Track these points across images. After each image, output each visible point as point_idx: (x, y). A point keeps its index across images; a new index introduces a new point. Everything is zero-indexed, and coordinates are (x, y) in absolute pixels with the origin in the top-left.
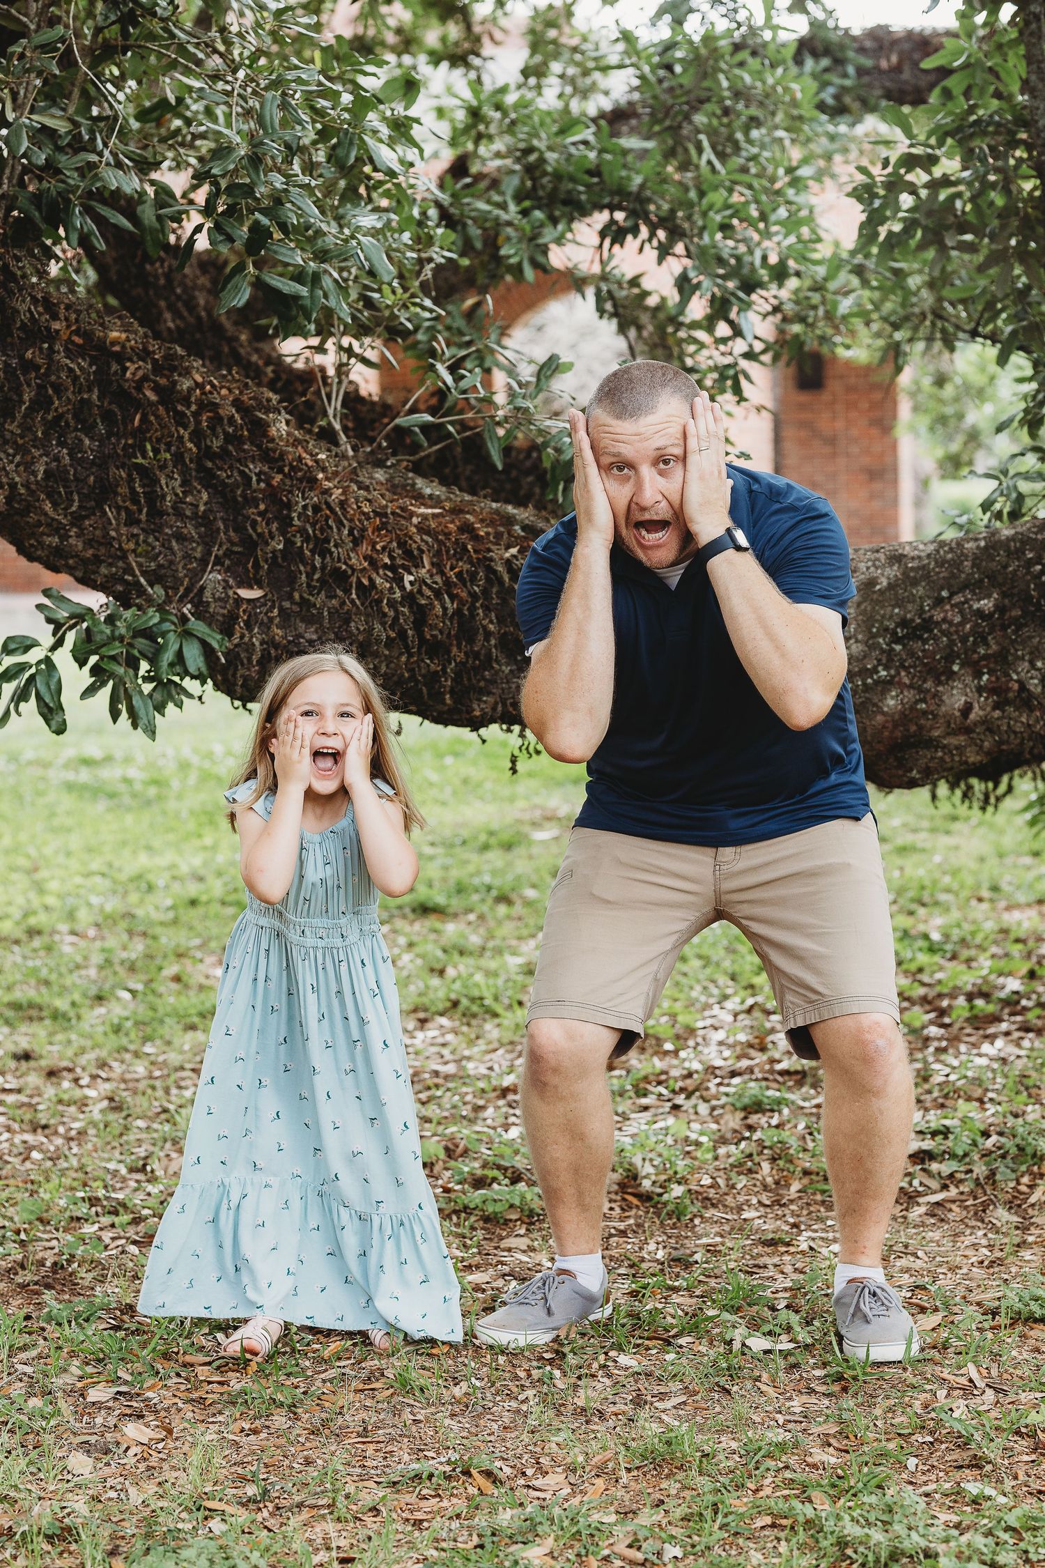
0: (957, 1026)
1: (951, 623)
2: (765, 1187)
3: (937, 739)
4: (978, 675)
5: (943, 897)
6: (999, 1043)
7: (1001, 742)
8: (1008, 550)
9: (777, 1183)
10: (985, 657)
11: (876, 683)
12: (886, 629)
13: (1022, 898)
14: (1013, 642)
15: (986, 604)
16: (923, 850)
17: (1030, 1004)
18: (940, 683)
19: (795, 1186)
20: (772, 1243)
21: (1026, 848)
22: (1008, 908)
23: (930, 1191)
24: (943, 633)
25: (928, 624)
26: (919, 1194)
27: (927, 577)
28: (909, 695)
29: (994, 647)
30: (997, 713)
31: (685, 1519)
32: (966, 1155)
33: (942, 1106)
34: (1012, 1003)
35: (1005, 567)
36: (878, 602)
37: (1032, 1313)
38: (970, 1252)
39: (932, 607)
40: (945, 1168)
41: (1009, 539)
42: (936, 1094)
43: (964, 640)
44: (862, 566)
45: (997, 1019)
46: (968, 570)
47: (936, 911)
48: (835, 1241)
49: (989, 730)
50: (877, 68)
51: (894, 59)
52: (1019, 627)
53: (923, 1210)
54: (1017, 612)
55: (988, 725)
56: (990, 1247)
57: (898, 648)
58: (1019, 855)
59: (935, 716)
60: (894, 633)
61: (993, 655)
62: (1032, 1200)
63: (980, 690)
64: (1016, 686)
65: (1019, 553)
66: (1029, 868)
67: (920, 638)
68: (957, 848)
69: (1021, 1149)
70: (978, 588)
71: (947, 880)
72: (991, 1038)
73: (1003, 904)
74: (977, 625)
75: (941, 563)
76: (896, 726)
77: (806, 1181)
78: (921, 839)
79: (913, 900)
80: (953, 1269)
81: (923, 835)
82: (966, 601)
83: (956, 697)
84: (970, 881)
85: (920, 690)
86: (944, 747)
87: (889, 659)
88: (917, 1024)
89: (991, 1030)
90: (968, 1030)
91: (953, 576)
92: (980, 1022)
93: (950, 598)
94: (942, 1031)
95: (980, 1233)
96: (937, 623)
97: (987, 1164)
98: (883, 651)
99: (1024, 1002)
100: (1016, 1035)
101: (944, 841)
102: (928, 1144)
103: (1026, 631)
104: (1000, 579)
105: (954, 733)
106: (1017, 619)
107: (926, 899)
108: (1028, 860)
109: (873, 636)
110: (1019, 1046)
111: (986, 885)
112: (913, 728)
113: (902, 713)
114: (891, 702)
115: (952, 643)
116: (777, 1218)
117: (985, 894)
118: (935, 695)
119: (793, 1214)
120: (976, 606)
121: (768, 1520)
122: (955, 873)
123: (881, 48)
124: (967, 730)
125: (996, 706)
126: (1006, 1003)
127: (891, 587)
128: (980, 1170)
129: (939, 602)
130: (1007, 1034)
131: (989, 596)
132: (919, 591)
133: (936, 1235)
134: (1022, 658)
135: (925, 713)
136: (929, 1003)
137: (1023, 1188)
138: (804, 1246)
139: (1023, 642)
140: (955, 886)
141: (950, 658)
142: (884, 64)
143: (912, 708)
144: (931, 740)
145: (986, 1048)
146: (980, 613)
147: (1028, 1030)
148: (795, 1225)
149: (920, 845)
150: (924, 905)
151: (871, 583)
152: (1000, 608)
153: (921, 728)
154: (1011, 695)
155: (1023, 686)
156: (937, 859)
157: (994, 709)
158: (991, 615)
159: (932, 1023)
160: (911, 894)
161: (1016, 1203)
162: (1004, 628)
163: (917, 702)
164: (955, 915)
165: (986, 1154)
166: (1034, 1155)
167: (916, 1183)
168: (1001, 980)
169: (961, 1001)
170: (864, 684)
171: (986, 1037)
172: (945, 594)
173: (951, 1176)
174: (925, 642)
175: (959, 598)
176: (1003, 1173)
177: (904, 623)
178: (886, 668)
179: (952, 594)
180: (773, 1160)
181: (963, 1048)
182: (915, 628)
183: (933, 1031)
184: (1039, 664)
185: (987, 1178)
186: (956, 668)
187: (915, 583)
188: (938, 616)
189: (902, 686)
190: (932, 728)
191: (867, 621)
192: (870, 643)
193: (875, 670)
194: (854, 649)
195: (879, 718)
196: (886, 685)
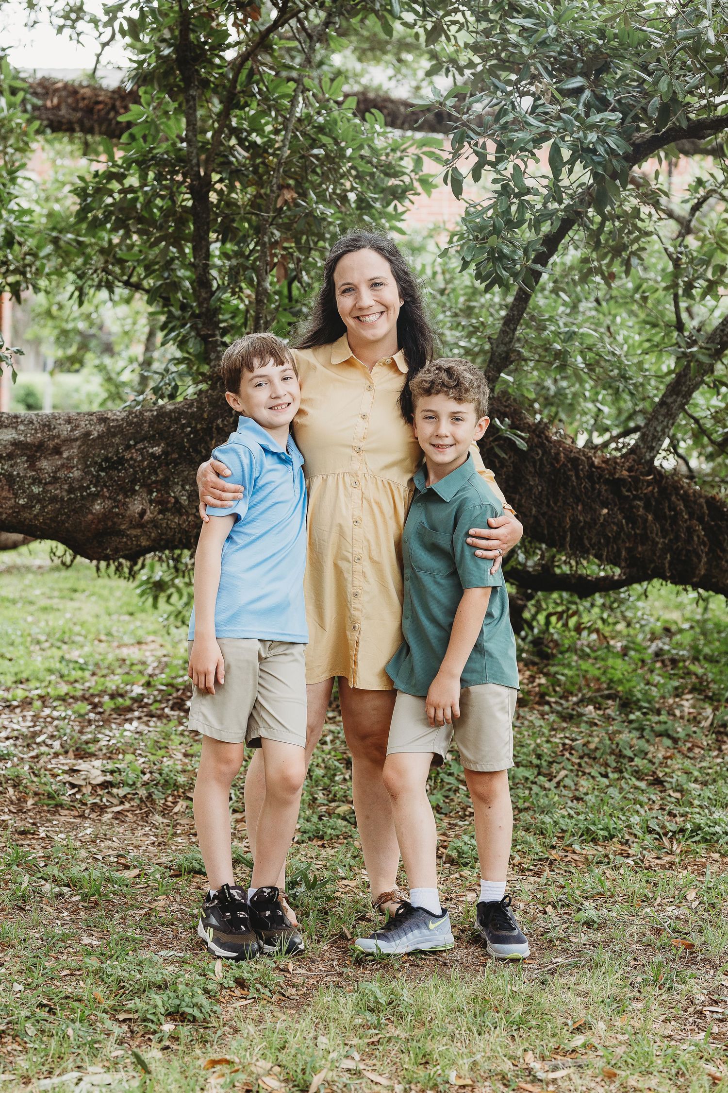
0: (107, 713)
1: (135, 460)
2: (12, 802)
3: (124, 531)
4: (150, 493)
5: (78, 639)
6: (135, 723)
7: (162, 534)
8: (170, 418)
9: (19, 800)
10: (155, 482)
11: (89, 495)
12: (96, 463)
13: (127, 639)
14: (173, 473)
15: (157, 450)
16: (58, 610)
17: (150, 701)
18: (127, 497)
19: (30, 802)
20: (23, 833)
21: (124, 609)
22: (119, 647)
23: (112, 805)
24: (131, 466)
25: (121, 461)
26: (107, 807)
27: (121, 432)
28: (108, 503)
29: (161, 476)
30: (161, 516)
31: (21, 972)
32: (134, 784)
33: (110, 758)
34: (138, 700)
35: (169, 428)
36: (91, 446)
37: (193, 867)
38: (145, 838)
39: (125, 450)
40: (122, 792)
41: (171, 411)
42: (104, 751)
43: (143, 471)
44: (83, 424)
45: (130, 710)
46: (146, 429)
47: (74, 646)
48: (61, 832)
49: (156, 526)
50: (45, 106)
51: (55, 101)
52: (176, 465)
53: (110, 816)
54: (175, 456)
55: (154, 522)
56: (156, 836)
57: (103, 474)
58: (120, 614)
59: (123, 517)
60: (101, 465)
61: (160, 481)
62: (176, 810)
63: (151, 502)
64: (173, 500)
65: (178, 419)
66: (128, 623)
67: (117, 469)
68: (80, 609)
69: (166, 781)
70: (152, 440)
71: (77, 629)
72: (130, 721)
73: (115, 644)
74: (151, 462)
75: (130, 424)
76: (99, 522)
77: (36, 799)
78: (55, 603)
79: (58, 640)
80: (138, 847)
81: (56, 601)
82: (145, 448)
83: (136, 506)
84: (93, 630)
85: (115, 500)
86: (127, 536)
87: (97, 481)
88: (83, 712)
89: (129, 716)
90: (115, 716)
91: (137, 432)
92: (123, 712)
93: (135, 445)
94: (98, 717)
95: (147, 829)
96: (127, 460)
97: (147, 790)
98: (93, 476)
99: (146, 700)
100: (145, 719)
101: (71, 605)
102: (109, 778)
103: (180, 467)
104: (166, 435)
105: (134, 527)
106: (175, 459)
107: (66, 640)
108: (127, 618)
109: (88, 466)
110: (148, 726)
111: (103, 632)
112: (110, 523)
113: (104, 514)
114: (97, 507)
115: (135, 472)
116: (22, 820)
117: (103, 637)
118: (124, 504)
119: (31, 817)
120: (151, 451)
121: (68, 972)
122: (82, 624)
123: (47, 93)
124: (142, 526)
125: (160, 512)
126: (134, 700)
127: (99, 437)
128: (143, 792)
129: (128, 447)
130: (139, 718)
131: (159, 445)
132: (116, 440)
133: (121, 830)
134: (177, 484)
135: (117, 514)
136: (87, 699)
137: (169, 804)
138: (43, 835)
139: (179, 474)
140: (83, 632)
141: (134, 482)
142: (49, 104)
143: (110, 511)
144: (120, 531)
145: (127, 726)
146: (153, 455)
147: (152, 716)
148: (34, 824)
149: (55, 607)
150: (65, 643)
151: (88, 434)
152: (165, 453)
153: (114, 523)
154: (169, 505)
155: (177, 500)
156: (68, 616)
157: (159, 513)
158: (160, 456)
159: (90, 711)
160: (57, 636)
161: (165, 812)
162: (167, 465)
163: (113, 507)
164: (87, 649)
165: (146, 784)
166: (175, 785)
167: (104, 800)
168: (128, 687)
169: (106, 698)
170: (82, 495)
171: (126, 720)
172: (132, 442)
173: (125, 796)
174: (119, 471)
175: (140, 446)
176: (158, 795)
177: (106, 459)
178: (95, 486)
179: (136, 443)
180: (14, 786)
181: (114, 726)
182: (114, 463)
183: (92, 716)
184: (187, 487)
185: (147, 798)
186: (137, 488)
187: (114, 435)
188: (128, 456)
189: (104, 498)
190: (121, 524)
191: (84, 457)
192: (86, 471)
193: (88, 487)
194: (76, 474)
195: (90, 517)
196: (95, 496)
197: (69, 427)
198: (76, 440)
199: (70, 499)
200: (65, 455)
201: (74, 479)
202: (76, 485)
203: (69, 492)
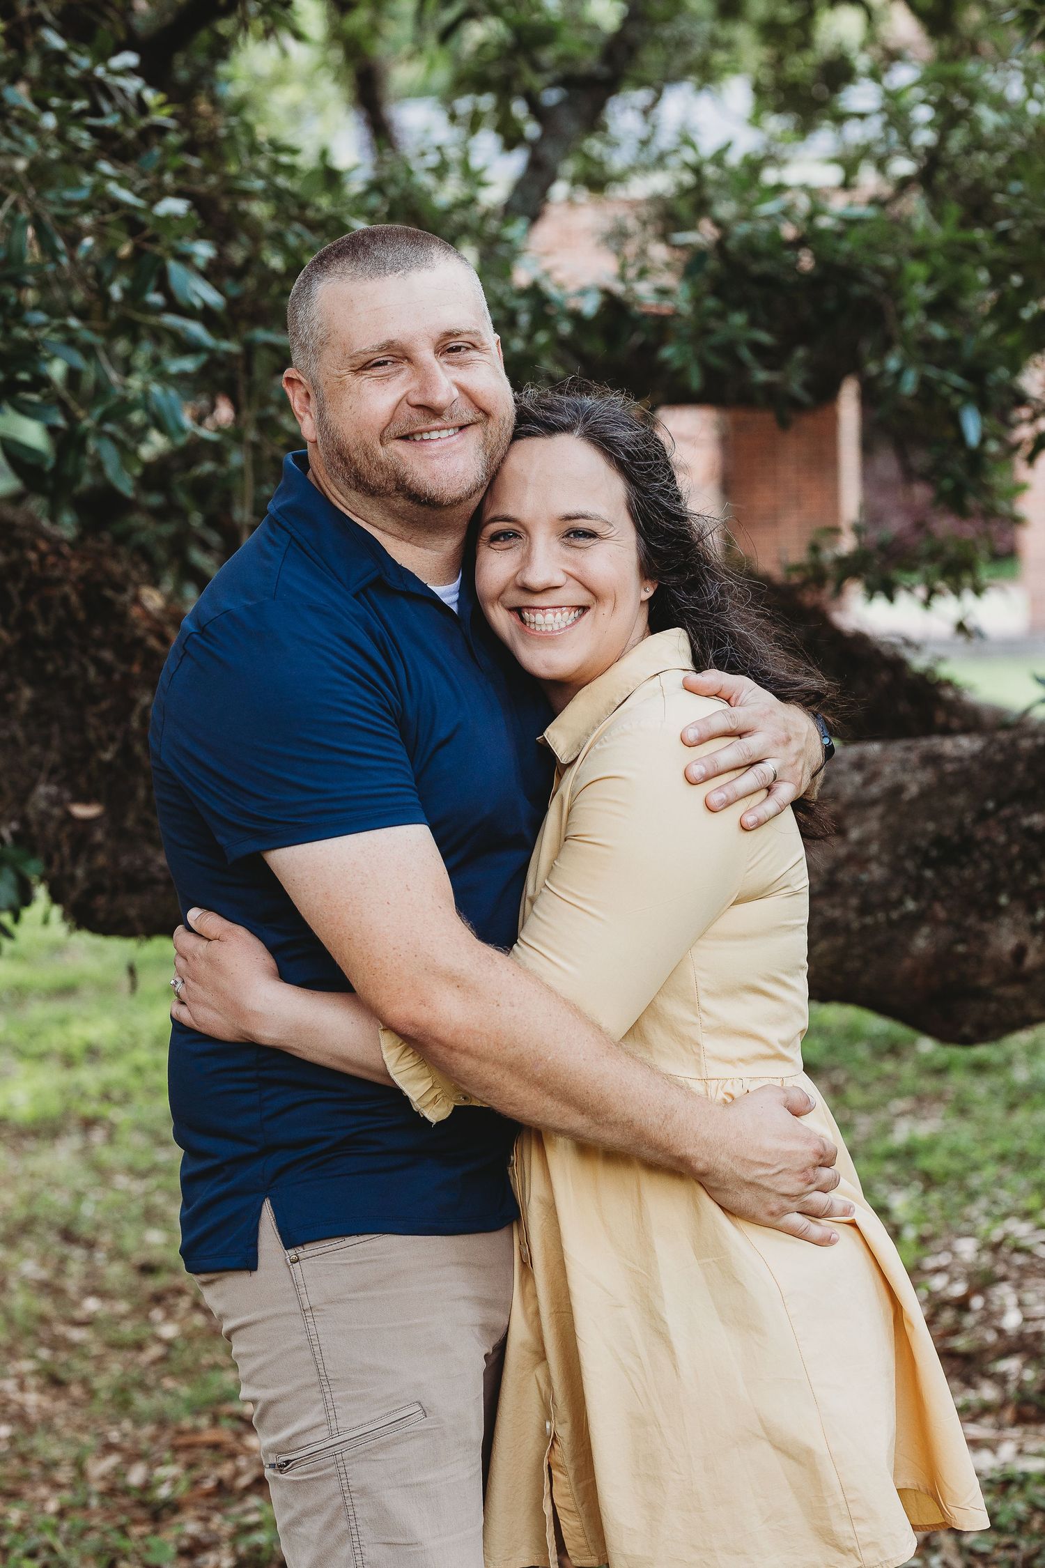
1: (995, 844)
3: (987, 989)
4: (1032, 910)
10: (1039, 887)
11: (903, 917)
12: (916, 850)
18: (984, 919)
24: (986, 856)
25: (968, 844)
27: (969, 783)
28: (945, 933)
36: (906, 814)
39: (974, 822)
43: (1010, 865)
44: (887, 770)
46: (1020, 775)
57: (929, 874)
59: (980, 961)
60: (926, 854)
63: (1035, 928)
67: (957, 861)
70: (1030, 799)
74: (1026, 847)
75: (988, 766)
76: (930, 971)
82: (1016, 816)
83: (1005, 938)
85: (959, 927)
86: (996, 999)
87: (917, 888)
91: (1003, 782)
93: (996, 811)
96: (980, 844)
98: (911, 877)
105: (1007, 982)
109: (900, 858)
112: (952, 976)
113: (937, 957)
114: (921, 942)
115: (996, 868)
118: (980, 934)
120: (1025, 823)
124: (1022, 978)
127: (925, 794)
129: (983, 816)
132: (960, 800)
135: (965, 957)
141: (995, 887)
143: (950, 950)
144: (979, 989)
146: (1029, 832)
151: (898, 790)
153: (962, 975)
158: (1044, 834)
163: (956, 942)
170: (888, 919)
172: (990, 805)
174: (962, 867)
175: (1006, 812)
177: (938, 842)
178: (916, 898)
179: (999, 807)
182: (953, 849)
186: (1003, 900)
187: (953, 791)
188: (980, 834)
189: (936, 923)
190: (978, 975)
191: (893, 837)
192: (896, 869)
193: (900, 902)
194: (877, 872)
195: (907, 963)
196: (914, 921)
197: (858, 778)
198: (874, 802)
199: (864, 928)
200: (854, 834)
201: (872, 885)
202: (875, 898)
203: (864, 910)
